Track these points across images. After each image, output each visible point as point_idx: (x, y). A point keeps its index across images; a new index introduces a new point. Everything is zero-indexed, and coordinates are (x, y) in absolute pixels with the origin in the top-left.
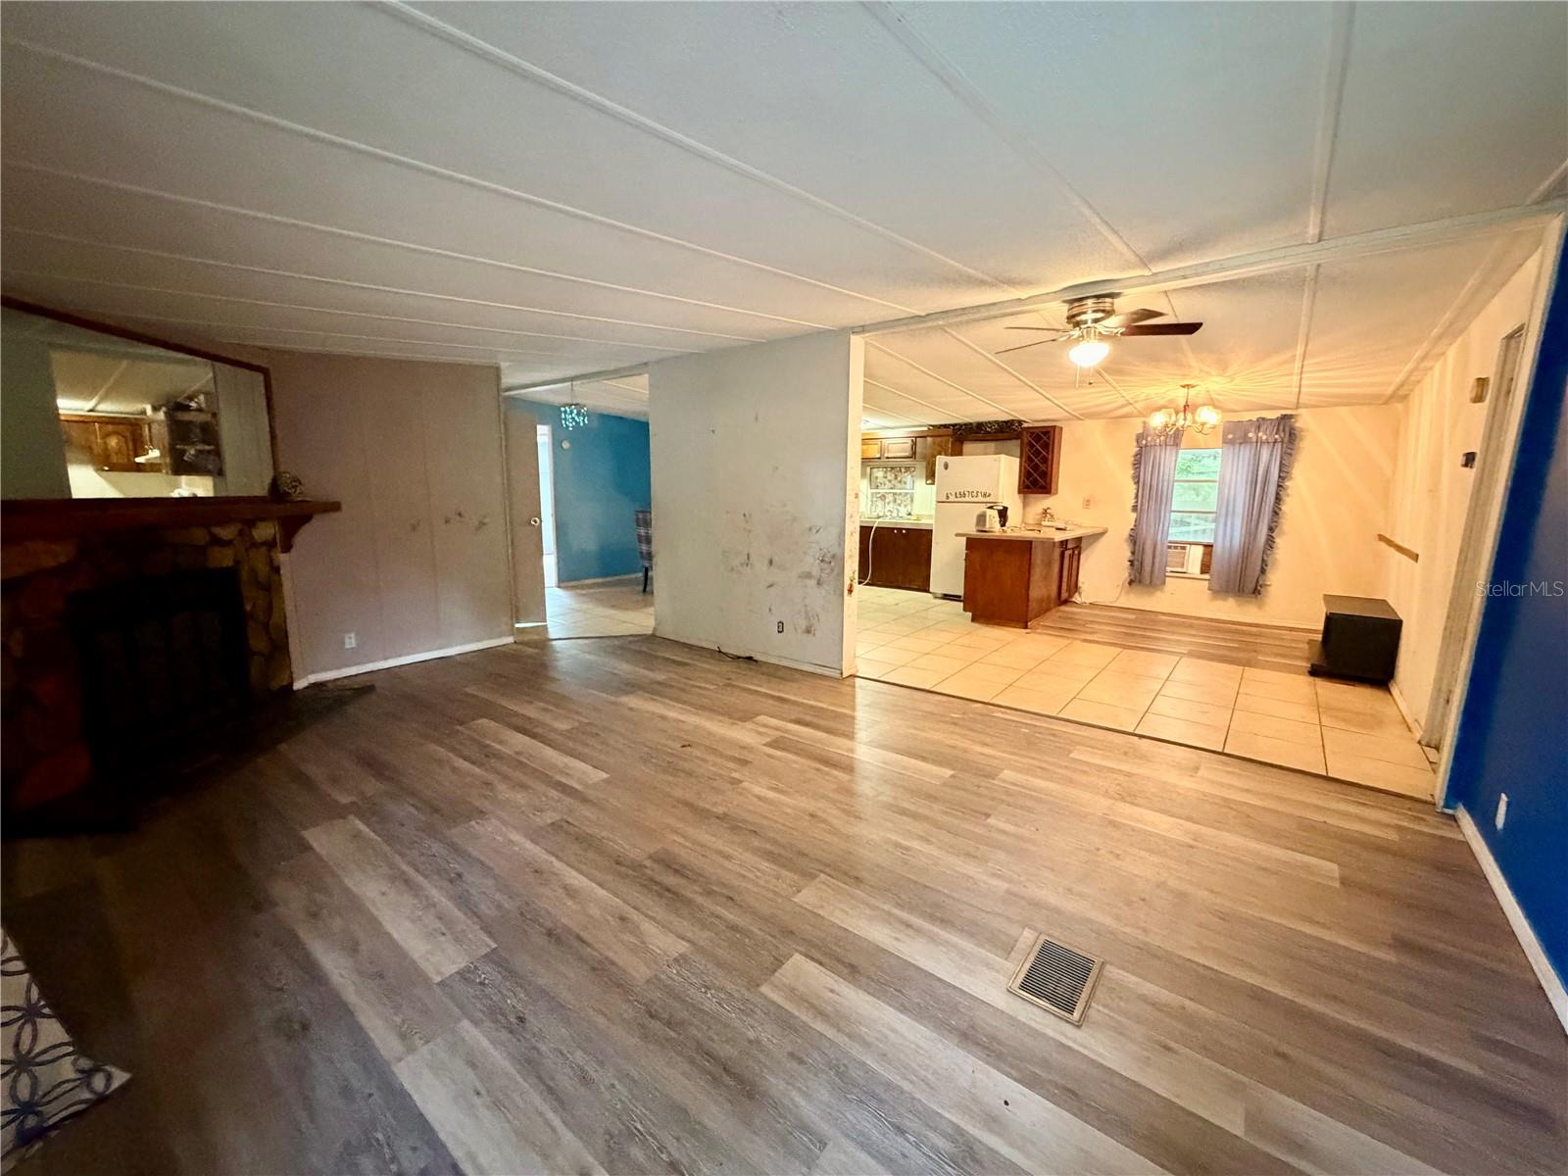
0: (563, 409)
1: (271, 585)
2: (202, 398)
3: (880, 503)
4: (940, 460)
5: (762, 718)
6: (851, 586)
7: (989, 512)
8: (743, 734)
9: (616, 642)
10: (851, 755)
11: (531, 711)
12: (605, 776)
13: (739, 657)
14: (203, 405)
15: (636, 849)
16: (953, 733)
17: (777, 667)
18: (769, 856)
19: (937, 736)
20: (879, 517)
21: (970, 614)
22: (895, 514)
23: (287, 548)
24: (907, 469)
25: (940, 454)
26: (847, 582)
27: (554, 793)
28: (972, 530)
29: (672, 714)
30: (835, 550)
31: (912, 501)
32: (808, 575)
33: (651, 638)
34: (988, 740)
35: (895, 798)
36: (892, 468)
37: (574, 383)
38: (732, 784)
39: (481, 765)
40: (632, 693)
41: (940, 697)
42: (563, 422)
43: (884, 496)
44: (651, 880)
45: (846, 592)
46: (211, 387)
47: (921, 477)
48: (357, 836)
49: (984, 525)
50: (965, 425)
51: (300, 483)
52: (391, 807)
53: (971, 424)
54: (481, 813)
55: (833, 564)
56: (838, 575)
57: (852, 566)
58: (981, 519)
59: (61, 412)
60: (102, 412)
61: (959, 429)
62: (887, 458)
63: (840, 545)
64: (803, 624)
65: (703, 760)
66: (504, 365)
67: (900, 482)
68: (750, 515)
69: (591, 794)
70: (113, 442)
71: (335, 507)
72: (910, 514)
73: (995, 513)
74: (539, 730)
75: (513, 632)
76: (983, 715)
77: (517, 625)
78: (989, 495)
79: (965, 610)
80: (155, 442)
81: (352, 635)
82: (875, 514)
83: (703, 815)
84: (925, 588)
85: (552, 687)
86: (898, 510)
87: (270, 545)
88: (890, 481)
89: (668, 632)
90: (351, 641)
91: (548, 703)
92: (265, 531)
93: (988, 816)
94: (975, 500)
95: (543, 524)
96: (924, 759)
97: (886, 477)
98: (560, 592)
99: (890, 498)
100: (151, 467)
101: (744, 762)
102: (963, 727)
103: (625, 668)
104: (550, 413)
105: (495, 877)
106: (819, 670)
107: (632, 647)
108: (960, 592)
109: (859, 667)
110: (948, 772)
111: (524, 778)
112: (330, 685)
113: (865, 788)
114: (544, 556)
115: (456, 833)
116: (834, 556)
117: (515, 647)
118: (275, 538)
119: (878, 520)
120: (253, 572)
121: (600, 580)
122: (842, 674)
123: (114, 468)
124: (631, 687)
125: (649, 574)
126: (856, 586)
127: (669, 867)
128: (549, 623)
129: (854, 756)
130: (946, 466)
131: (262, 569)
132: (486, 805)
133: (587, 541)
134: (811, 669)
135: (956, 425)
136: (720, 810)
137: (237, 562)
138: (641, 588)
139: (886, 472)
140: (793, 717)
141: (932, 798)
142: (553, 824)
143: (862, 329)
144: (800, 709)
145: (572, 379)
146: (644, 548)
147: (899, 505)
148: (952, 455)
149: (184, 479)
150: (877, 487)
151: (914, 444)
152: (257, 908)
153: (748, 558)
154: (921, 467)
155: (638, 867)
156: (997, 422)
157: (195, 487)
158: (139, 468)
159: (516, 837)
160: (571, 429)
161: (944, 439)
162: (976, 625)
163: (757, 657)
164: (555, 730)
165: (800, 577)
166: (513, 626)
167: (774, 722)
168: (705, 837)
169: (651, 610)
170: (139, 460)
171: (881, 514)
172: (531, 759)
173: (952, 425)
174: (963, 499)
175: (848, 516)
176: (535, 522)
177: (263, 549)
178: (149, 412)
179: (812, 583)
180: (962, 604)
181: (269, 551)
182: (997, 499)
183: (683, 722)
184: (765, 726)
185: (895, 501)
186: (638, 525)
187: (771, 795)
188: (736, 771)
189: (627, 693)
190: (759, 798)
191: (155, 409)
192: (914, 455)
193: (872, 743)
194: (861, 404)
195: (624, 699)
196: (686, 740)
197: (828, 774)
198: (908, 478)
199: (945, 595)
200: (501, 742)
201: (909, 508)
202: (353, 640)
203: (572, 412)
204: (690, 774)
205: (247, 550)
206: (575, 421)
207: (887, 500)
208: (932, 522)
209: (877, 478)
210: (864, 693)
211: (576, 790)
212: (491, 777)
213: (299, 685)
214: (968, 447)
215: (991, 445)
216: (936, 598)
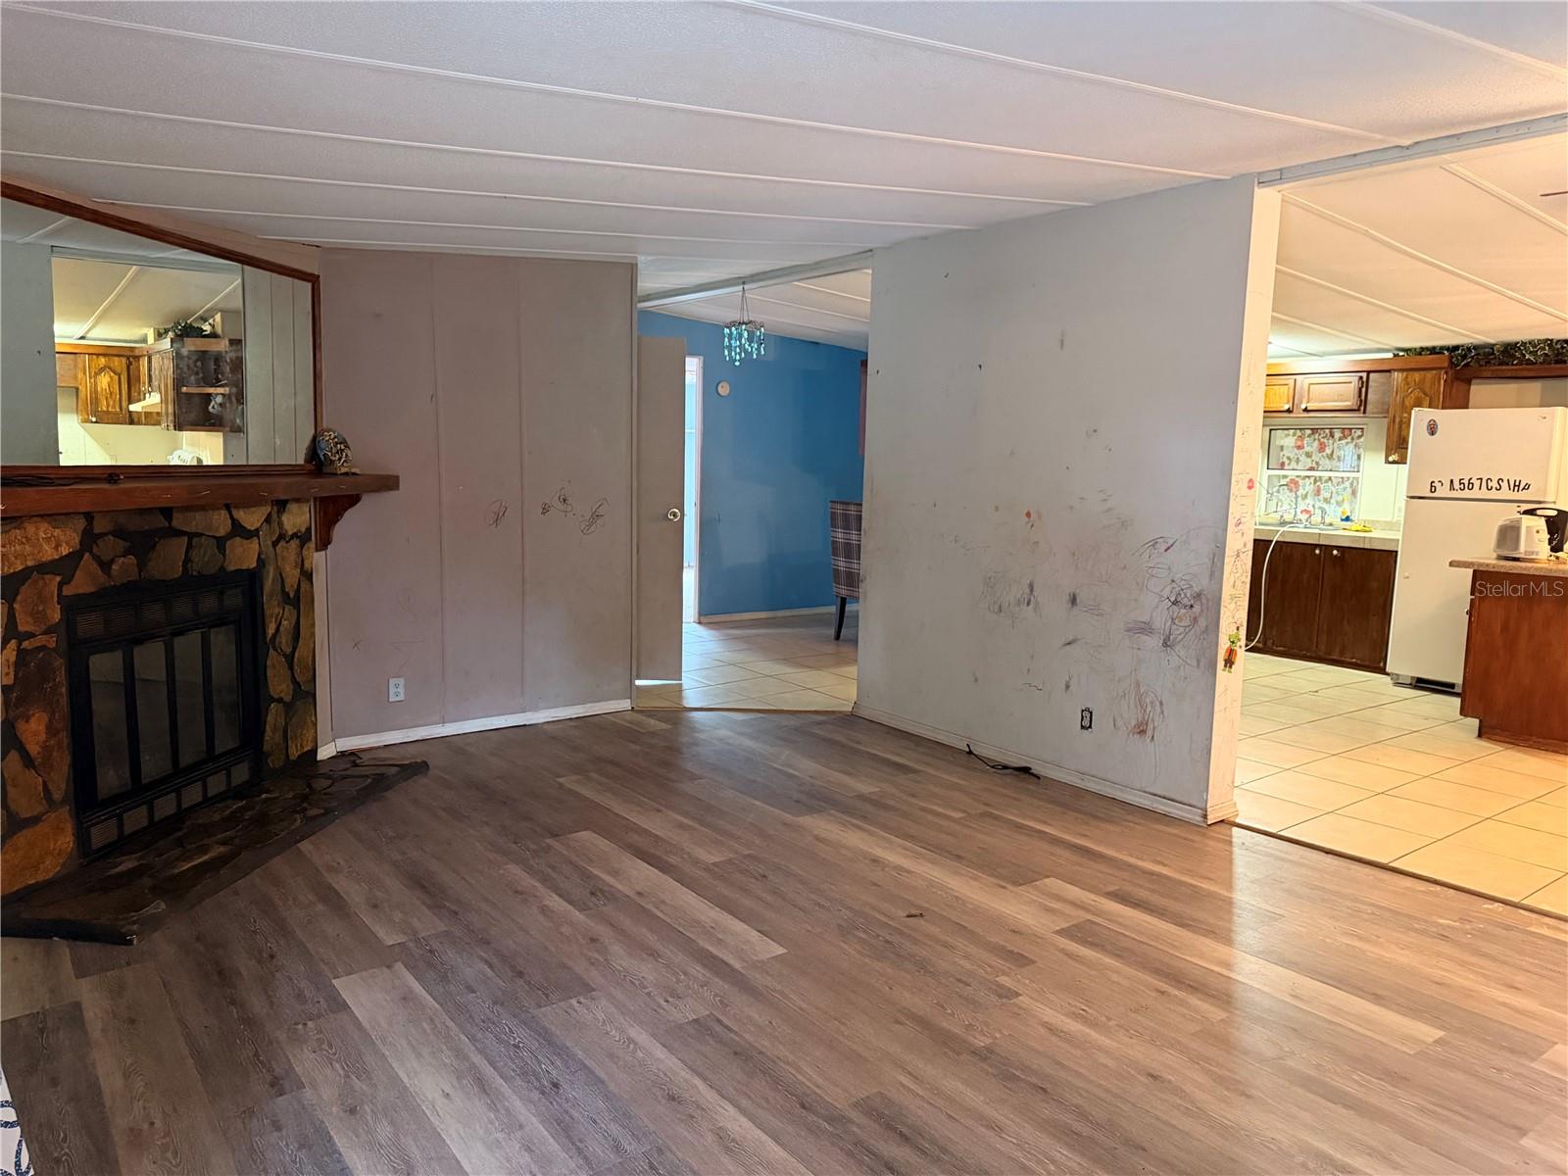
0: (727, 331)
1: (298, 600)
2: (218, 317)
3: (1286, 496)
4: (1420, 417)
5: (1052, 883)
6: (1231, 653)
7: (1527, 520)
8: (1017, 908)
9: (793, 722)
10: (1225, 972)
11: (657, 824)
12: (781, 951)
13: (1005, 767)
14: (219, 330)
15: (839, 1089)
16: (1439, 954)
17: (1080, 793)
18: (1066, 1135)
19: (1404, 958)
20: (1283, 523)
21: (1476, 722)
22: (1316, 519)
23: (324, 543)
24: (1346, 432)
25: (1419, 405)
26: (1224, 645)
27: (697, 970)
28: (1486, 554)
29: (892, 857)
30: (1203, 583)
31: (1354, 493)
32: (1145, 629)
33: (850, 720)
34: (1519, 979)
35: (1318, 1067)
36: (1314, 431)
37: (746, 287)
38: (1000, 996)
39: (583, 908)
40: (819, 811)
41: (1409, 882)
42: (726, 353)
43: (1296, 483)
44: (858, 1143)
45: (1221, 663)
46: (238, 303)
47: (1376, 450)
48: (407, 998)
49: (1516, 547)
50: (1476, 347)
51: (347, 447)
52: (450, 955)
53: (1492, 346)
54: (587, 989)
55: (1197, 609)
56: (1206, 631)
57: (1234, 613)
58: (1509, 534)
59: (57, 340)
60: (95, 340)
61: (1464, 357)
62: (1306, 410)
63: (1212, 574)
64: (1132, 717)
65: (946, 945)
66: (641, 259)
67: (1330, 457)
68: (1040, 516)
69: (757, 978)
70: (104, 381)
71: (388, 483)
72: (1347, 519)
73: (1541, 524)
74: (673, 860)
75: (632, 692)
76: (1508, 928)
77: (638, 682)
78: (1527, 487)
79: (1464, 712)
80: (155, 383)
81: (401, 681)
82: (1275, 518)
83: (948, 1044)
84: (1377, 664)
85: (687, 787)
86: (1323, 511)
87: (303, 538)
88: (1308, 455)
89: (879, 710)
90: (397, 691)
91: (686, 814)
92: (297, 518)
93: (1523, 1132)
94: (1494, 494)
95: (686, 518)
96: (1378, 999)
97: (1299, 448)
98: (703, 632)
99: (1307, 487)
100: (150, 419)
101: (1020, 960)
102: (1458, 944)
103: (807, 767)
104: (705, 336)
105: (608, 1097)
106: (1162, 807)
107: (816, 730)
108: (1456, 677)
109: (1240, 807)
110: (1429, 1033)
111: (651, 939)
112: (365, 757)
113: (1255, 1038)
114: (685, 570)
115: (550, 1016)
116: (1198, 596)
117: (630, 716)
118: (309, 529)
119: (1282, 529)
120: (281, 578)
121: (763, 615)
122: (1205, 816)
123: (103, 418)
124: (819, 800)
125: (848, 608)
126: (1241, 654)
127: (889, 1127)
128: (688, 680)
129: (1231, 975)
130: (1432, 429)
131: (292, 575)
132: (594, 976)
133: (747, 550)
134: (1145, 802)
135: (1456, 348)
136: (981, 1042)
137: (261, 562)
138: (832, 632)
139: (1301, 438)
140: (1111, 888)
141: (1396, 1077)
142: (696, 1021)
143: (1280, 176)
144: (1126, 875)
145: (743, 281)
146: (842, 564)
147: (1327, 501)
148: (1443, 408)
149: (186, 436)
150: (1282, 466)
151: (1364, 385)
152: (277, 1086)
153: (1032, 591)
154: (1376, 429)
155: (837, 1119)
156: (1550, 342)
157: (203, 449)
158: (132, 419)
159: (641, 1037)
160: (737, 363)
161: (1429, 375)
162: (1484, 743)
163: (1036, 769)
164: (696, 862)
165: (1129, 630)
166: (631, 683)
167: (1074, 892)
168: (953, 1085)
169: (852, 671)
170: (134, 407)
171: (1288, 517)
172: (663, 907)
173: (1448, 349)
174: (1467, 494)
175: (1231, 522)
176: (675, 515)
177: (295, 543)
178: (151, 339)
179: (1153, 642)
180: (1457, 701)
181: (302, 547)
182: (1545, 494)
183: (909, 872)
184: (1059, 898)
185: (1318, 492)
186: (834, 525)
187: (1074, 1026)
188: (1004, 973)
189: (811, 810)
190: (1050, 1028)
191: (160, 335)
192: (1362, 405)
193: (1266, 955)
194: (1270, 313)
195: (806, 820)
196: (919, 907)
197: (1182, 1003)
198: (1346, 450)
199: (1420, 680)
200: (615, 873)
201: (1346, 507)
202: (401, 690)
203: (740, 336)
204: (923, 966)
205: (275, 544)
206: (746, 351)
207: (1301, 492)
208: (1399, 536)
209: (1282, 448)
210: (1248, 857)
211: (733, 970)
212: (602, 930)
213: (325, 753)
214: (1477, 390)
215: (1535, 387)
216: (1398, 684)
